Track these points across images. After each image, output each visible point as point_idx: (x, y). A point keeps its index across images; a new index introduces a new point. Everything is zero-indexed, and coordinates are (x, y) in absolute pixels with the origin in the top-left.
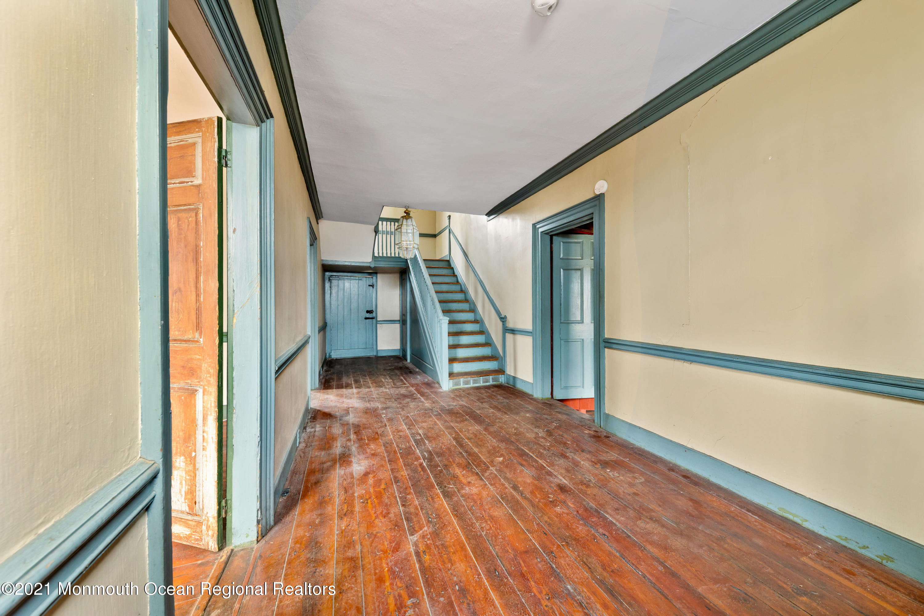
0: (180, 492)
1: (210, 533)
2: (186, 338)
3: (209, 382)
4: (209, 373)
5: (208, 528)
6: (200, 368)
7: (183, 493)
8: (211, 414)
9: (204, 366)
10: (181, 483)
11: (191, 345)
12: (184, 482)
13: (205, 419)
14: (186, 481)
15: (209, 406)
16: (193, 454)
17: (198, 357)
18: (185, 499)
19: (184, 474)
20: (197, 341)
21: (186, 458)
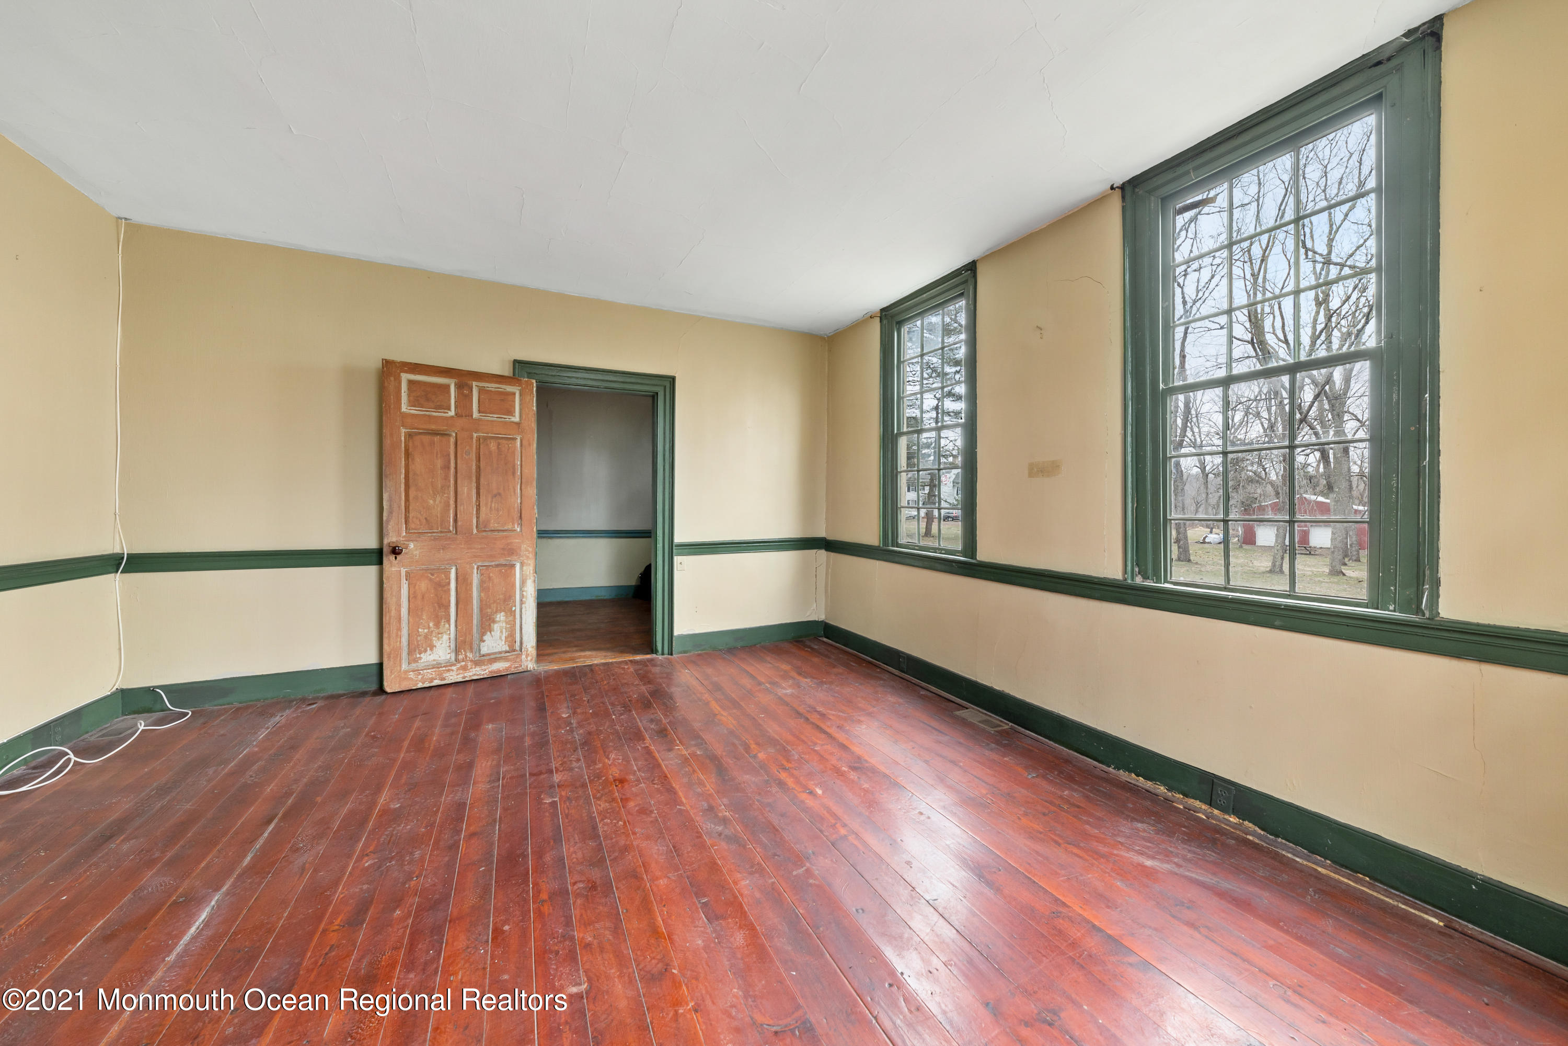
0: (500, 638)
1: (529, 658)
2: (506, 528)
3: (528, 557)
4: (527, 550)
5: (527, 656)
6: (520, 548)
7: (503, 638)
8: (530, 578)
9: (524, 547)
10: (501, 632)
11: (511, 533)
12: (504, 630)
13: (523, 583)
14: (506, 629)
15: (528, 573)
16: (514, 609)
17: (517, 541)
18: (505, 642)
19: (504, 625)
20: (515, 530)
21: (506, 613)
